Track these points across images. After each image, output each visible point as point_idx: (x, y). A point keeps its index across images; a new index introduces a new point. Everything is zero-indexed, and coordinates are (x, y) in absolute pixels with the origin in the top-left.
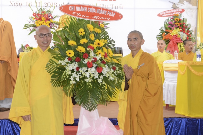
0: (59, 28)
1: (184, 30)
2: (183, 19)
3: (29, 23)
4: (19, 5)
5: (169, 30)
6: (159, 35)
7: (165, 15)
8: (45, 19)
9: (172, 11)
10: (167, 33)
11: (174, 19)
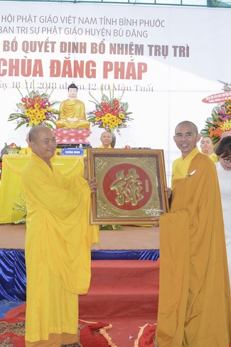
0: (59, 119)
3: (16, 112)
4: (2, 86)
5: (219, 123)
6: (204, 130)
7: (213, 101)
8: (40, 106)
9: (224, 95)
10: (216, 126)
11: (226, 107)
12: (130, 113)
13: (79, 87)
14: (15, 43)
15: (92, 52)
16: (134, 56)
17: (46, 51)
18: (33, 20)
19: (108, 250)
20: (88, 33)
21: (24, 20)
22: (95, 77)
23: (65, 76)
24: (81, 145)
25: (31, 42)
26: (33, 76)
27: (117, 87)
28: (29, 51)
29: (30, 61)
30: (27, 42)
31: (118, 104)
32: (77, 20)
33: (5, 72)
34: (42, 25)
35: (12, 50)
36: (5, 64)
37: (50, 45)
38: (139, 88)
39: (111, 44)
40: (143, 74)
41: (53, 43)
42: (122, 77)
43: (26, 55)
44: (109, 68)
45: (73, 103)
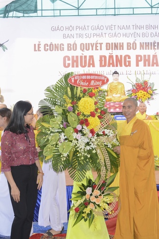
12: (156, 90)
13: (119, 73)
14: (75, 44)
15: (128, 49)
16: (157, 51)
17: (96, 49)
18: (87, 29)
20: (124, 36)
21: (81, 29)
22: (130, 66)
23: (110, 66)
25: (86, 44)
26: (88, 67)
27: (146, 73)
28: (85, 50)
29: (85, 57)
30: (83, 44)
31: (147, 84)
32: (116, 27)
33: (69, 64)
34: (93, 32)
35: (74, 50)
36: (69, 60)
37: (99, 45)
39: (141, 43)
41: (101, 44)
42: (149, 65)
43: (83, 52)
44: (139, 59)
45: (117, 84)
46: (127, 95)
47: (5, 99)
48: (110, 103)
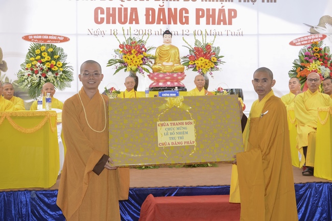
0: (155, 64)
1: (326, 63)
2: (325, 48)
3: (114, 58)
4: (100, 33)
6: (292, 71)
7: (300, 43)
8: (137, 52)
9: (310, 38)
10: (303, 67)
11: (312, 49)
12: (222, 57)
13: (173, 33)
16: (224, 3)
19: (205, 186)
22: (188, 24)
23: (160, 23)
24: (176, 88)
26: (129, 23)
27: (209, 33)
29: (126, 9)
31: (210, 48)
33: (102, 19)
36: (102, 13)
38: (229, 33)
40: (233, 19)
42: (214, 23)
43: (122, 3)
44: (201, 14)
45: (168, 48)
46: (182, 63)
47: (8, 65)
48: (158, 75)
